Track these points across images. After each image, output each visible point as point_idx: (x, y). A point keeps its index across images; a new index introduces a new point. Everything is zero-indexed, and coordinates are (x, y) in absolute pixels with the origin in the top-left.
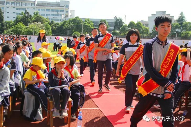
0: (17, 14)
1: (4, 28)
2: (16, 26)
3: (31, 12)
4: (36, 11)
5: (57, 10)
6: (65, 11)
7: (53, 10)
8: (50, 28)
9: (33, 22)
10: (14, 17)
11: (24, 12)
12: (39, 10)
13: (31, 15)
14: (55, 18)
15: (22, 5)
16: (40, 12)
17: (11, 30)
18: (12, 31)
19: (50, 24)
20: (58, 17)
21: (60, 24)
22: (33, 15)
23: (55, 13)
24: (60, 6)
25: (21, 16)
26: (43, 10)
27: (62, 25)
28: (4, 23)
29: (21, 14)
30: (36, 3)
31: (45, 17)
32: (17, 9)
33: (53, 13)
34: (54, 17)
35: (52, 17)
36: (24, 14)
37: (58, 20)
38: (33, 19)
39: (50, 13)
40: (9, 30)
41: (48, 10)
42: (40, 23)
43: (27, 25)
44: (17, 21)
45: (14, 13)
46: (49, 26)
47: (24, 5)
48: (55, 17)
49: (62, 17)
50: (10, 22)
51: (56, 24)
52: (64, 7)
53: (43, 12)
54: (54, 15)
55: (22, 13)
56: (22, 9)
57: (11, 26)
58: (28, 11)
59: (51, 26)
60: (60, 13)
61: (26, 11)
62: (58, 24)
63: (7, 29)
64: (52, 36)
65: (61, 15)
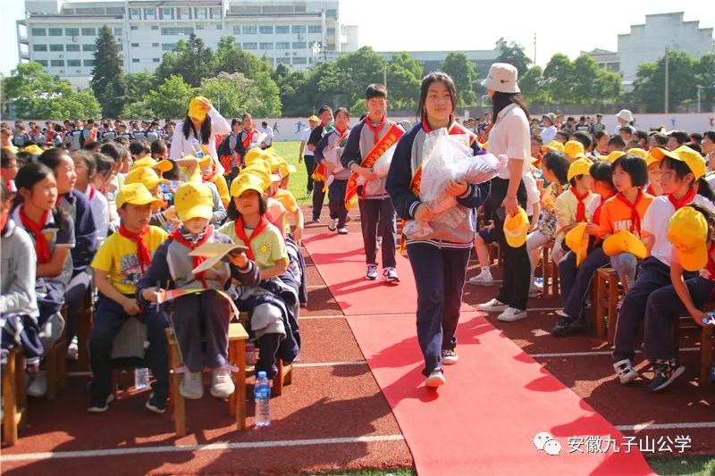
0: (165, 46)
1: (123, 98)
2: (162, 87)
3: (211, 40)
4: (226, 33)
5: (297, 29)
6: (324, 29)
7: (282, 30)
8: (277, 90)
9: (218, 71)
10: (156, 60)
11: (186, 39)
12: (237, 30)
13: (208, 50)
14: (291, 56)
15: (179, 17)
16: (241, 39)
17: (145, 102)
18: (148, 108)
19: (274, 77)
20: (301, 53)
21: (307, 75)
22: (215, 49)
23: (291, 37)
24: (307, 11)
25: (176, 56)
26: (249, 30)
27: (316, 78)
28: (122, 80)
29: (178, 47)
30: (226, 7)
31: (257, 54)
32: (165, 31)
33: (283, 38)
34: (286, 51)
35: (281, 53)
36: (185, 47)
37: (301, 61)
38: (216, 63)
39: (274, 38)
40: (139, 104)
41: (266, 30)
42: (240, 75)
43: (198, 85)
44: (164, 73)
45: (156, 45)
46: (272, 84)
47: (185, 18)
48: (291, 50)
49: (316, 50)
50: (141, 78)
51: (295, 74)
52: (320, 15)
53: (250, 38)
54: (287, 44)
55: (180, 43)
56: (180, 30)
57: (147, 90)
58: (199, 34)
59: (279, 85)
60: (308, 37)
61: (193, 36)
62: (300, 76)
63: (134, 101)
64: (283, 116)
65: (311, 44)
